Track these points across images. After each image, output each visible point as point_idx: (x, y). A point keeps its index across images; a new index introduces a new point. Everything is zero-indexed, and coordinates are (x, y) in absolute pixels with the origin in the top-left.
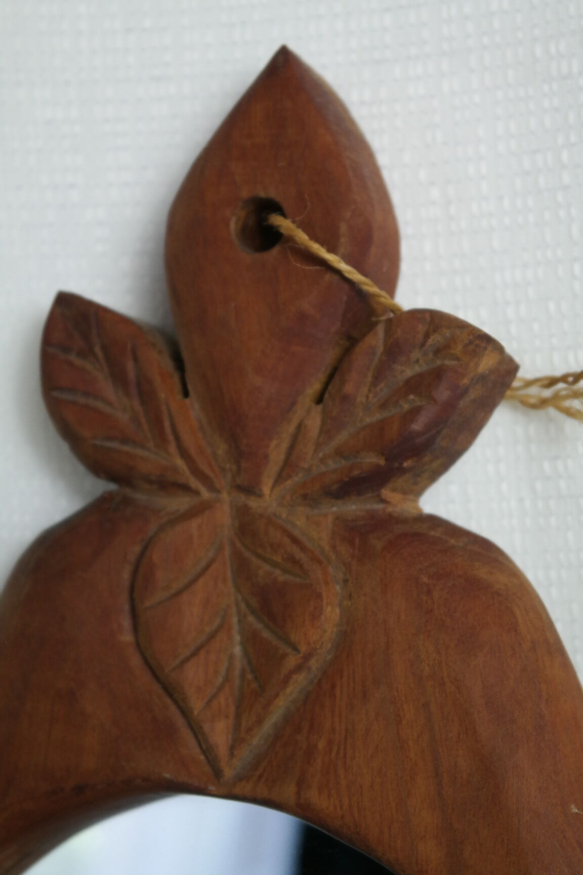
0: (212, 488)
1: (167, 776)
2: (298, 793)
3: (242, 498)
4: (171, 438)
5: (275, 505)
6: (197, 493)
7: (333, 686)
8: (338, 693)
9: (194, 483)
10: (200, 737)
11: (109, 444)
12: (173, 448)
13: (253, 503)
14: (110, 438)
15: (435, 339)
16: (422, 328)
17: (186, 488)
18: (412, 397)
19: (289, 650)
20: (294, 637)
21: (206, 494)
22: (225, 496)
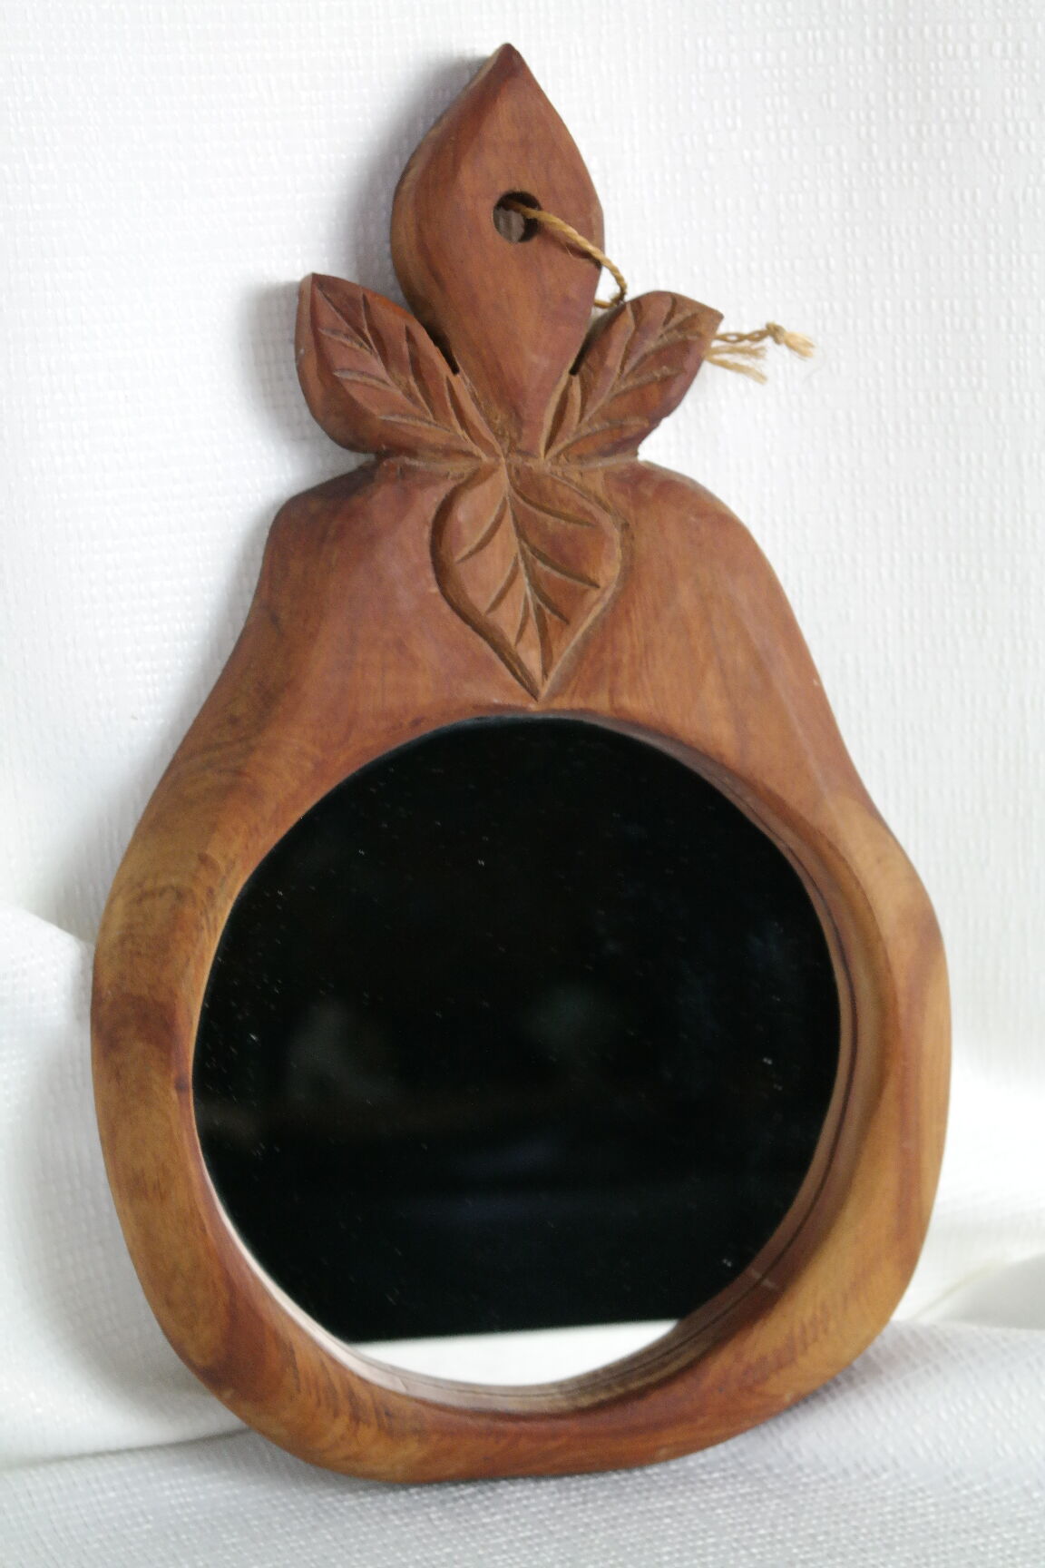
0: (491, 452)
1: (496, 701)
2: (612, 701)
3: (520, 461)
4: (452, 411)
5: (549, 465)
6: (479, 458)
7: (627, 612)
8: (633, 617)
9: (477, 450)
10: (515, 666)
11: (392, 419)
12: (455, 422)
13: (530, 463)
14: (393, 414)
15: (678, 318)
16: (666, 309)
17: (469, 454)
18: (664, 367)
19: (586, 587)
20: (591, 575)
21: (485, 458)
22: (503, 460)
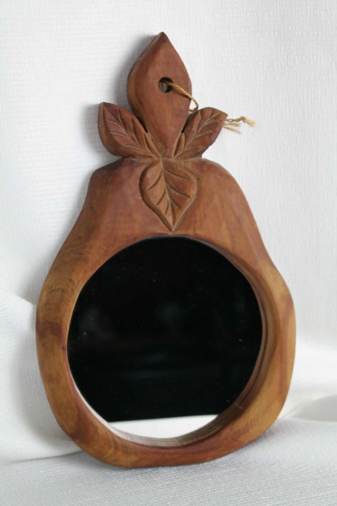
0: (158, 156)
1: (159, 232)
2: (194, 232)
3: (166, 159)
4: (146, 144)
5: (175, 160)
6: (154, 158)
7: (199, 205)
8: (201, 206)
9: (153, 156)
10: (165, 221)
11: (127, 146)
12: (147, 147)
13: (170, 160)
14: (128, 145)
15: (214, 115)
17: (151, 157)
18: (210, 131)
19: (186, 197)
20: (188, 194)
21: (156, 158)
22: (161, 159)
